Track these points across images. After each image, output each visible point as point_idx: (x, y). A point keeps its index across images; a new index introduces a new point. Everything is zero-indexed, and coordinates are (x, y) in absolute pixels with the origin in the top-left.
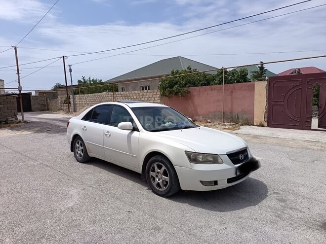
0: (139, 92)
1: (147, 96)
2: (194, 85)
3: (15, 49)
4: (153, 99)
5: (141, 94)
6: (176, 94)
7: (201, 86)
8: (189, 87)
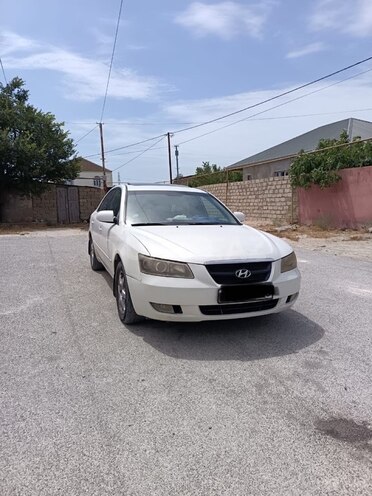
0: (262, 180)
1: (273, 187)
2: (351, 164)
3: (101, 125)
4: (281, 191)
5: (265, 184)
6: (318, 182)
7: (364, 165)
8: (341, 168)
